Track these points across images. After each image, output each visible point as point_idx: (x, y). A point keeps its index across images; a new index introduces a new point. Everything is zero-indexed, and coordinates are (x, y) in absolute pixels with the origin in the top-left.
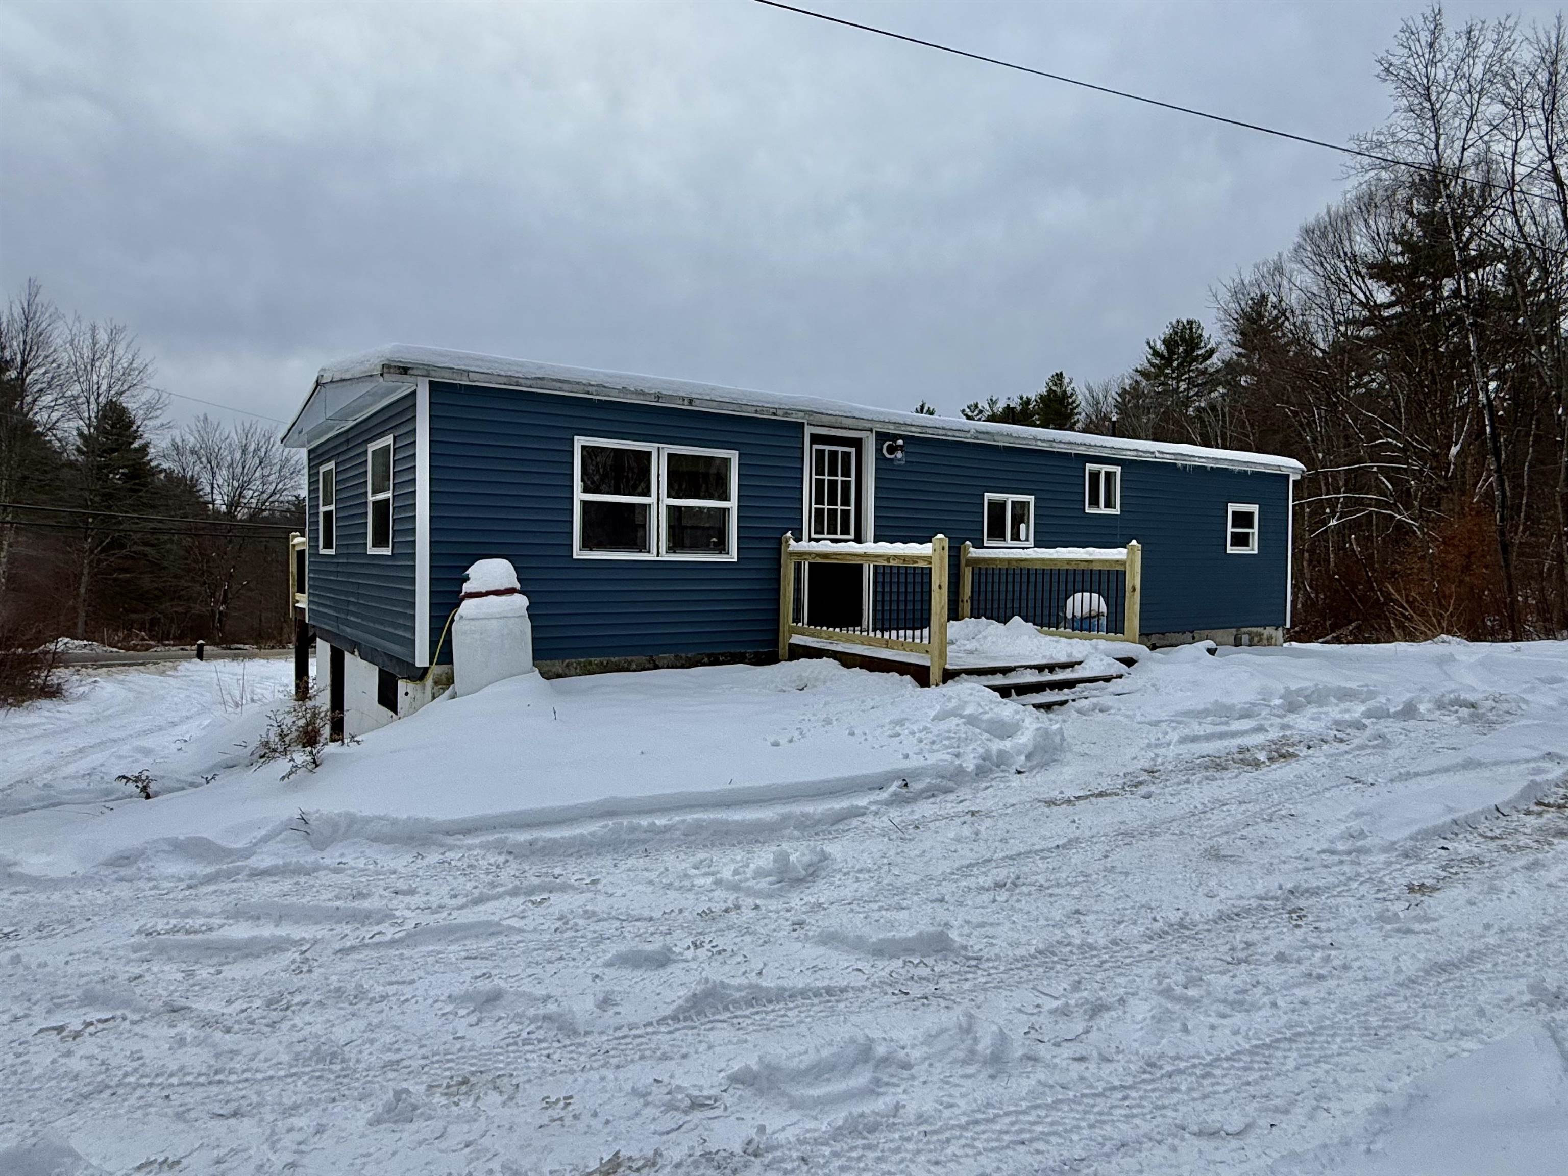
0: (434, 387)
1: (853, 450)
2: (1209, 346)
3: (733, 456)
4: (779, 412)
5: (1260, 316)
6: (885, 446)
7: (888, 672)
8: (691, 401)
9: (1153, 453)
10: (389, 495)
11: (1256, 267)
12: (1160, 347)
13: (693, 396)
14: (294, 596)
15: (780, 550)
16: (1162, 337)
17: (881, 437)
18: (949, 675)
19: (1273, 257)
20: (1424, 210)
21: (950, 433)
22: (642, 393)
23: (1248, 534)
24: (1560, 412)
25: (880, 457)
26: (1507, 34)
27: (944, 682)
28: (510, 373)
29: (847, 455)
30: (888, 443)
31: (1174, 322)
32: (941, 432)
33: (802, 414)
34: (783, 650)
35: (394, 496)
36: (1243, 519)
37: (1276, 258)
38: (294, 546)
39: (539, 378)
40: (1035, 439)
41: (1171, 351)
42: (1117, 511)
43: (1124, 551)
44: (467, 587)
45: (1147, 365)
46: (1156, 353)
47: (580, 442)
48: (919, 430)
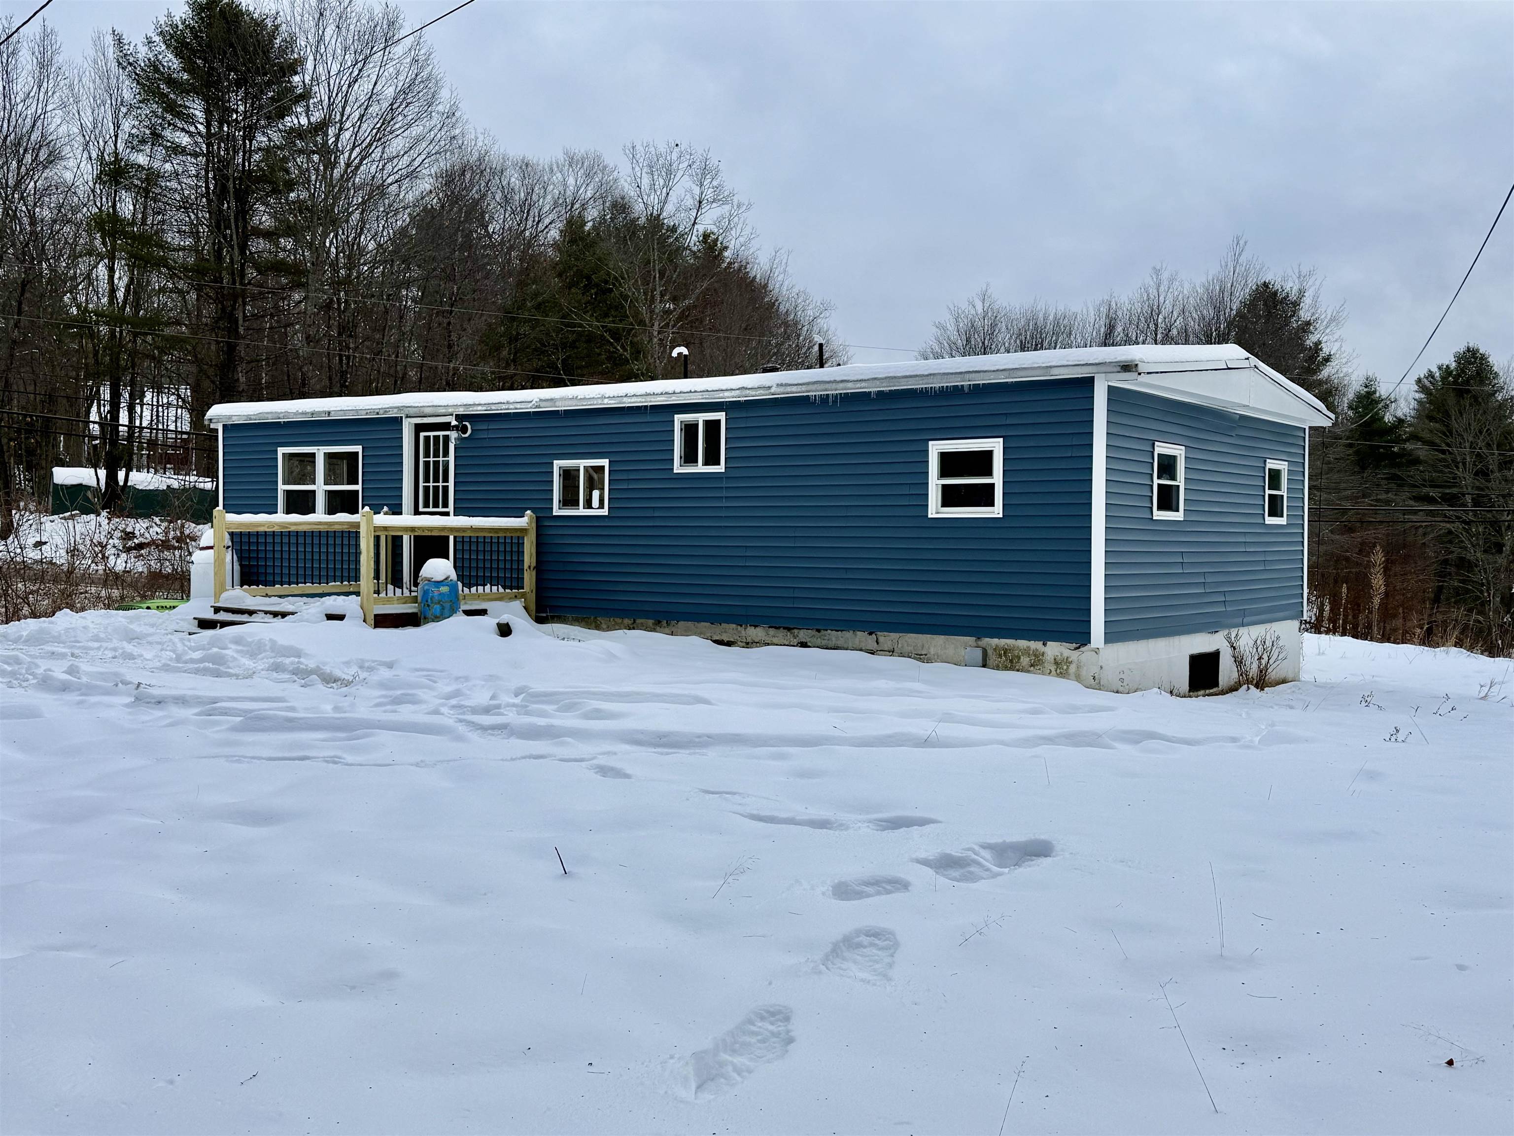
1: (451, 433)
4: (381, 412)
8: (329, 413)
13: (331, 409)
21: (511, 407)
29: (446, 438)
32: (504, 407)
33: (396, 410)
40: (603, 397)
42: (721, 468)
47: (281, 451)
48: (484, 408)
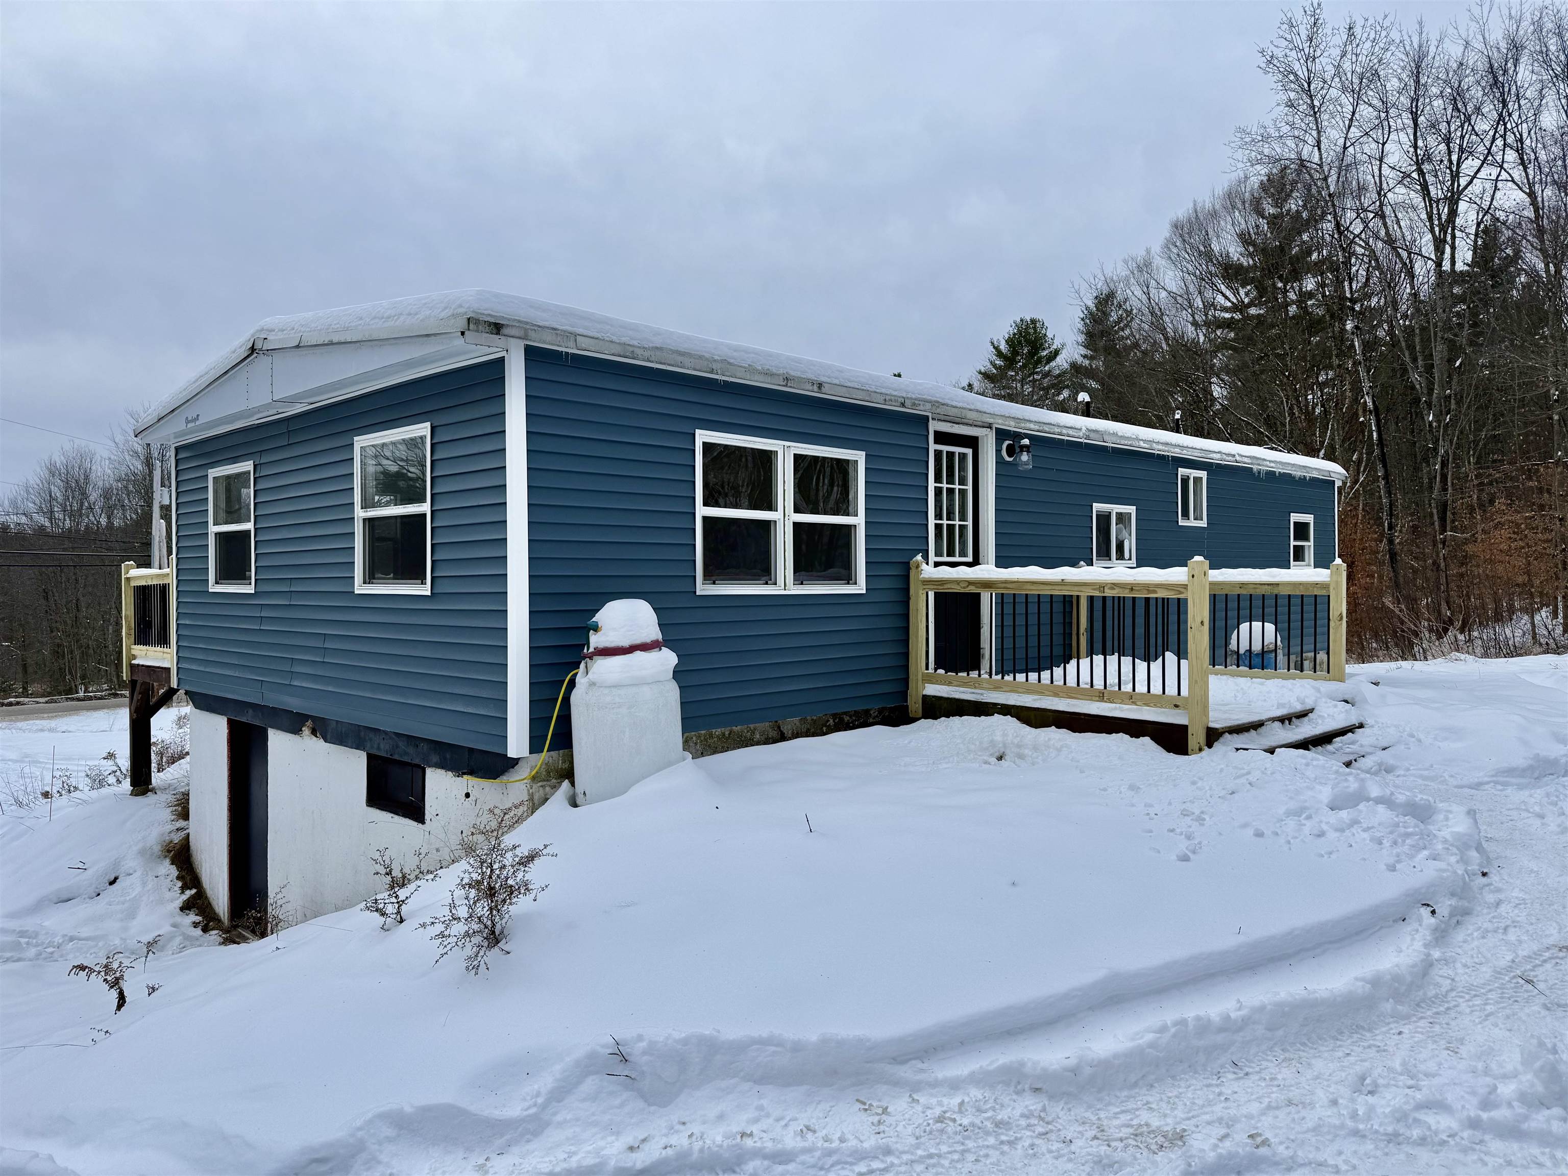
0: (533, 355)
1: (969, 452)
2: (1055, 347)
3: (859, 457)
4: (908, 403)
5: (1106, 315)
6: (1004, 446)
7: (1110, 733)
8: (820, 385)
9: (1234, 456)
10: (425, 508)
11: (1126, 262)
12: (1003, 347)
13: (823, 379)
14: (129, 649)
15: (907, 578)
16: (1007, 336)
17: (1001, 434)
18: (1213, 736)
19: (1141, 254)
20: (1272, 211)
21: (1064, 431)
22: (768, 374)
23: (1303, 547)
24: (1431, 418)
25: (1000, 462)
26: (1384, 34)
27: (1210, 745)
28: (624, 340)
29: (963, 457)
30: (1007, 442)
31: (1018, 320)
32: (1057, 430)
33: (928, 406)
34: (915, 705)
35: (433, 512)
36: (1301, 531)
37: (1145, 253)
38: (128, 579)
39: (657, 348)
40: (1138, 439)
41: (1015, 353)
42: (1203, 523)
43: (1327, 572)
44: (596, 640)
45: (989, 366)
46: (999, 354)
47: (703, 436)
